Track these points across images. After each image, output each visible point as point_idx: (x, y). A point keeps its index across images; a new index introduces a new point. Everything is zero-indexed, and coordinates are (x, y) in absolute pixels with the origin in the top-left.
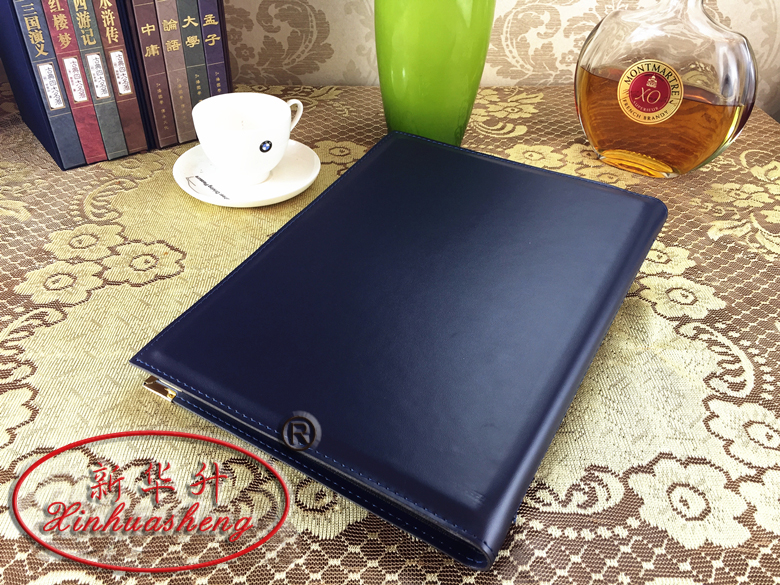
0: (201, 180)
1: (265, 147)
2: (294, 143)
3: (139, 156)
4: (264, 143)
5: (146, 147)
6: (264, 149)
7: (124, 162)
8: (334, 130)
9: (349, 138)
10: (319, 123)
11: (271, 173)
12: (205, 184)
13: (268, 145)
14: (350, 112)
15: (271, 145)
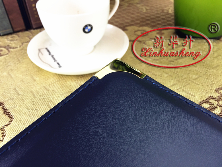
0: (48, 51)
1: (87, 29)
2: (111, 26)
3: (20, 33)
4: (86, 26)
5: (24, 27)
6: (87, 30)
7: (9, 37)
8: (137, 20)
9: (147, 25)
10: (128, 16)
11: (95, 47)
12: (50, 53)
13: (89, 28)
14: (147, 10)
15: (92, 28)
